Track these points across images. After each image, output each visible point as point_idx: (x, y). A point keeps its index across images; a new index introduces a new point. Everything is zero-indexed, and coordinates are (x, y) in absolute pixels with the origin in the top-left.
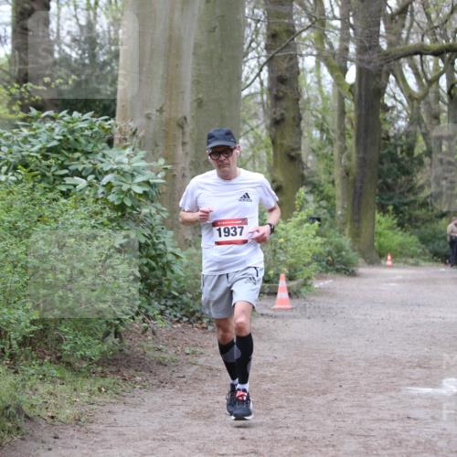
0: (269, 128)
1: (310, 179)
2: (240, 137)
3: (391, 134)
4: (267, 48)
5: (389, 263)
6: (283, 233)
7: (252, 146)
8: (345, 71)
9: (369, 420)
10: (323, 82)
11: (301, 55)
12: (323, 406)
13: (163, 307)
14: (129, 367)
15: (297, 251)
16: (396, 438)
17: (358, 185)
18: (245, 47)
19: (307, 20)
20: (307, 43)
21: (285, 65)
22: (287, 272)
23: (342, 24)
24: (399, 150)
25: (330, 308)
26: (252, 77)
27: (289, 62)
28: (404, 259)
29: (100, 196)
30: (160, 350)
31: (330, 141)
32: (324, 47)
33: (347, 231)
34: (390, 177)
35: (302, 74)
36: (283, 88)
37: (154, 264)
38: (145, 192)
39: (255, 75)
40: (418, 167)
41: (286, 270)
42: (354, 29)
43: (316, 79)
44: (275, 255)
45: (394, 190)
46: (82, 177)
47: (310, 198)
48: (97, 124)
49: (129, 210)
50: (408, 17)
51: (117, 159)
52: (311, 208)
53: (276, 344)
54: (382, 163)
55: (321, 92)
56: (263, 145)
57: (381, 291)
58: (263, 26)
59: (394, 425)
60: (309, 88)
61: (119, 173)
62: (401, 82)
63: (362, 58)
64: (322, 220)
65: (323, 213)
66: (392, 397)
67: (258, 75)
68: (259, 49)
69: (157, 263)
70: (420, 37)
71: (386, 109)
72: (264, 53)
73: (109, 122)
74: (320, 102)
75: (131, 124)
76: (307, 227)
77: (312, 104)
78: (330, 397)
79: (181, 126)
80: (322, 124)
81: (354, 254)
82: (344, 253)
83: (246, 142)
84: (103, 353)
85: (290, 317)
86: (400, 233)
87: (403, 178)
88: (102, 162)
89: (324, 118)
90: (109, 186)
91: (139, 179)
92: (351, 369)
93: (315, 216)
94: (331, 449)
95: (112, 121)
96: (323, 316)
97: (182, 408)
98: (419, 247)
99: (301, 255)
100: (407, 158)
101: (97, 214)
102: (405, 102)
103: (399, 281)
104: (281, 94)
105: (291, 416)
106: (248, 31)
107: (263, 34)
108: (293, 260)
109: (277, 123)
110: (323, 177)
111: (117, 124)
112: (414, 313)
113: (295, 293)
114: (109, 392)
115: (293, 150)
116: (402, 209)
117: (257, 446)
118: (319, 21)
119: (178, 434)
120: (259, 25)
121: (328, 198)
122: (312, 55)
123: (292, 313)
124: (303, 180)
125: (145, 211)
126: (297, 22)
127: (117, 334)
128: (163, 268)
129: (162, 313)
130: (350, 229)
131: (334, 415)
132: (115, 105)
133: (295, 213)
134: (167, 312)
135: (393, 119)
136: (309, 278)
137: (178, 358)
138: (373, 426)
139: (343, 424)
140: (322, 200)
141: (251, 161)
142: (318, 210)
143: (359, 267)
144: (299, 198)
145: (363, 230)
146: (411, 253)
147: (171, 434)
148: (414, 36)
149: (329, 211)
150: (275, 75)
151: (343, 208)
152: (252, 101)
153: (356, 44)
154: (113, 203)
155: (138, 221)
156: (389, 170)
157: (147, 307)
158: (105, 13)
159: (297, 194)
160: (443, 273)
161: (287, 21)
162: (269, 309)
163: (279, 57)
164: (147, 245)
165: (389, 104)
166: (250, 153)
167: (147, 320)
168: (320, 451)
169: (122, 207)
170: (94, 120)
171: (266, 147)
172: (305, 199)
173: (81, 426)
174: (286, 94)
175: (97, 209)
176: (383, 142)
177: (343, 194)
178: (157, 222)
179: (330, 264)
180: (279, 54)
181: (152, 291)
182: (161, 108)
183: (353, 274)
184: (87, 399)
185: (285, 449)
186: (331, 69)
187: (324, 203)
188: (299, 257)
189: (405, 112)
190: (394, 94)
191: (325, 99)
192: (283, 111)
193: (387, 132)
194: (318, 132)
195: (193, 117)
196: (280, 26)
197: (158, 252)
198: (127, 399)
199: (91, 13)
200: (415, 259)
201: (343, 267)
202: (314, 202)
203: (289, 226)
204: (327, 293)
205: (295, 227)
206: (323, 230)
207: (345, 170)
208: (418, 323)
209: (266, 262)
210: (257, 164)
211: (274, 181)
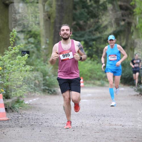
5: (82, 84)
22: (5, 92)
28: (93, 82)
34: (81, 20)
40: (103, 12)
45: (84, 30)
47: (21, 36)
52: (22, 44)
54: (75, 9)
64: (31, 53)
65: (31, 48)
76: (19, 59)
82: (47, 77)
85: (6, 126)
86: (90, 62)
87: (92, 20)
93: (26, 50)
96: (32, 125)
100: (94, 5)
103: (89, 98)
108: (8, 83)
112: (100, 122)
113: (10, 108)
116: (91, 43)
121: (35, 36)
123: (7, 124)
133: (10, 47)
136: (21, 97)
140: (31, 37)
142: (27, 45)
144: (12, 36)
146: (97, 77)
149: (36, 46)
151: (46, 43)
156: (81, 14)
159: (11, 33)
160: (122, 91)
172: (17, 37)
177: (46, 32)
183: (55, 93)
187: (32, 40)
200: (101, 81)
201: (47, 88)
202: (24, 39)
203: (5, 57)
204: (35, 108)
205: (9, 58)
206: (31, 60)
207: (47, 15)
208: (104, 129)
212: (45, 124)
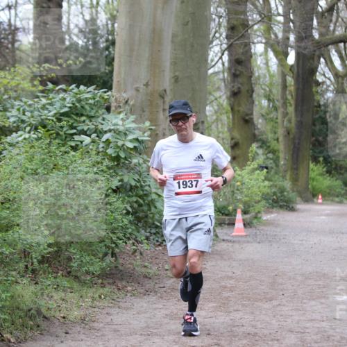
0: (228, 98)
1: (260, 137)
2: (207, 105)
3: (322, 103)
4: (227, 37)
5: (320, 201)
6: (239, 178)
7: (216, 112)
8: (286, 55)
9: (304, 320)
10: (270, 64)
11: (253, 43)
12: (269, 309)
13: (148, 234)
14: (122, 279)
15: (250, 192)
16: (325, 334)
17: (297, 141)
18: (211, 36)
19: (258, 16)
20: (258, 33)
21: (241, 51)
22: (243, 208)
23: (284, 19)
25: (275, 235)
26: (216, 59)
27: (244, 48)
28: (331, 198)
29: (101, 150)
30: (145, 267)
31: (276, 109)
32: (271, 37)
33: (288, 177)
34: (320, 136)
35: (254, 57)
36: (239, 68)
37: (141, 201)
38: (135, 147)
39: (218, 58)
41: (241, 206)
42: (293, 23)
43: (265, 61)
44: (233, 195)
45: (324, 146)
46: (87, 135)
47: (260, 151)
48: (99, 95)
49: (122, 161)
50: (335, 14)
51: (114, 122)
52: (261, 159)
53: (234, 262)
54: (314, 125)
55: (269, 71)
56: (224, 111)
57: (314, 222)
58: (225, 21)
59: (324, 324)
60: (259, 68)
61: (115, 132)
62: (329, 64)
63: (299, 45)
64: (269, 168)
65: (270, 163)
66: (322, 303)
67: (221, 58)
68: (221, 38)
69: (144, 201)
70: (344, 29)
71: (318, 84)
72: (226, 41)
73: (108, 94)
74: (267, 79)
75: (124, 95)
76: (258, 174)
77: (261, 80)
78: (275, 303)
79: (162, 97)
80: (269, 95)
81: (294, 194)
82: (285, 193)
83: (211, 109)
84: (102, 269)
85: (244, 242)
86: (329, 178)
88: (102, 124)
89: (270, 91)
90: (108, 142)
91: (130, 137)
92: (291, 281)
93: (264, 165)
94: (276, 342)
95: (109, 93)
96: (270, 241)
97: (163, 311)
98: (343, 189)
99: (254, 195)
101: (98, 163)
102: (332, 78)
103: (327, 215)
104: (238, 73)
105: (246, 317)
106: (213, 25)
107: (224, 27)
108: (247, 199)
109: (235, 94)
110: (270, 136)
111: (113, 95)
112: (339, 239)
113: (248, 224)
114: (107, 298)
115: (247, 115)
116: (330, 159)
117: (219, 340)
118: (267, 17)
119: (159, 330)
120: (221, 20)
121: (274, 152)
122: (261, 42)
123: (246, 239)
124: (254, 138)
125: (135, 161)
126: (250, 18)
127: (113, 255)
128: (149, 205)
129: (147, 238)
130: (291, 175)
131: (278, 316)
132: (112, 80)
133: (249, 163)
134: (152, 238)
135: (324, 91)
136: (259, 212)
137: (159, 273)
138: (308, 325)
139: (285, 324)
140: (269, 152)
141: (215, 124)
142: (266, 161)
143: (297, 204)
144: (252, 151)
145: (301, 176)
146: (336, 194)
147: (154, 331)
148: (339, 29)
149: (274, 162)
150: (234, 58)
151: (285, 159)
152: (216, 78)
153: (295, 34)
154: (110, 155)
155: (130, 169)
156: (320, 130)
157: (136, 233)
158: (104, 11)
159: (251, 149)
161: (242, 17)
162: (229, 236)
163: (237, 44)
164: (136, 187)
165: (320, 80)
166: (215, 117)
167: (136, 244)
168: (267, 344)
169: (117, 158)
170: (96, 92)
171: (227, 113)
172: (256, 152)
173: (86, 324)
174: (241, 72)
175: (99, 160)
176: (315, 109)
177: (285, 148)
178: (144, 169)
179: (275, 202)
180: (237, 42)
181: (140, 222)
182: (147, 83)
183: (292, 209)
184: (90, 304)
185: (241, 342)
186: (276, 54)
187: (270, 155)
188: (252, 196)
189: (332, 86)
190: (324, 72)
191: (271, 76)
192: (239, 85)
193: (319, 101)
194: (266, 101)
195: (171, 90)
196: (237, 20)
197: (145, 192)
198: (121, 304)
199: (94, 10)
200: (340, 198)
201: (285, 204)
202: (263, 154)
203: (244, 172)
204: (273, 224)
205: (248, 173)
206: (270, 176)
207: (287, 130)
208: (342, 247)
209: (226, 200)
210: (220, 126)
211: (232, 139)
212: (283, 240)
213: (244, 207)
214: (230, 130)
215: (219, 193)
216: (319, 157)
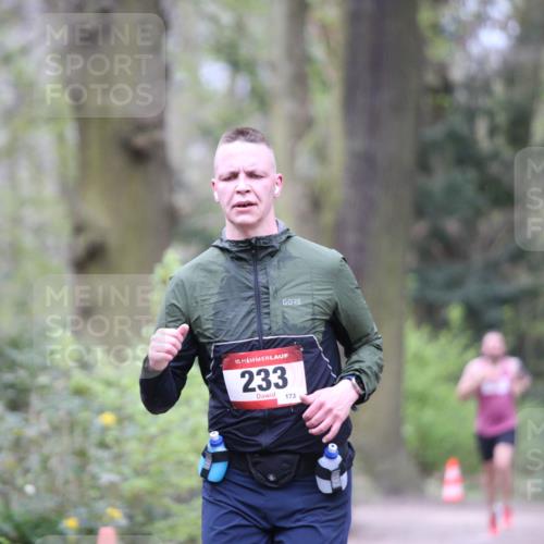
1: (196, 222)
3: (457, 74)
5: (452, 490)
6: (111, 396)
7: (9, 114)
15: (154, 453)
24: (482, 128)
31: (263, 101)
41: (117, 514)
44: (82, 468)
45: (464, 256)
80: (233, 44)
89: (239, 24)
108: (140, 484)
115: (141, 126)
124: (171, 226)
144: (163, 281)
171: (54, 119)
176: (429, 101)
188: (161, 472)
193: (442, 69)
194: (223, 69)
209: (52, 490)
210: (24, 174)
211: (79, 229)
213: (130, 517)
214: (71, 191)
215: (21, 460)
216: (445, 304)
